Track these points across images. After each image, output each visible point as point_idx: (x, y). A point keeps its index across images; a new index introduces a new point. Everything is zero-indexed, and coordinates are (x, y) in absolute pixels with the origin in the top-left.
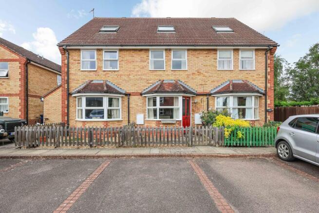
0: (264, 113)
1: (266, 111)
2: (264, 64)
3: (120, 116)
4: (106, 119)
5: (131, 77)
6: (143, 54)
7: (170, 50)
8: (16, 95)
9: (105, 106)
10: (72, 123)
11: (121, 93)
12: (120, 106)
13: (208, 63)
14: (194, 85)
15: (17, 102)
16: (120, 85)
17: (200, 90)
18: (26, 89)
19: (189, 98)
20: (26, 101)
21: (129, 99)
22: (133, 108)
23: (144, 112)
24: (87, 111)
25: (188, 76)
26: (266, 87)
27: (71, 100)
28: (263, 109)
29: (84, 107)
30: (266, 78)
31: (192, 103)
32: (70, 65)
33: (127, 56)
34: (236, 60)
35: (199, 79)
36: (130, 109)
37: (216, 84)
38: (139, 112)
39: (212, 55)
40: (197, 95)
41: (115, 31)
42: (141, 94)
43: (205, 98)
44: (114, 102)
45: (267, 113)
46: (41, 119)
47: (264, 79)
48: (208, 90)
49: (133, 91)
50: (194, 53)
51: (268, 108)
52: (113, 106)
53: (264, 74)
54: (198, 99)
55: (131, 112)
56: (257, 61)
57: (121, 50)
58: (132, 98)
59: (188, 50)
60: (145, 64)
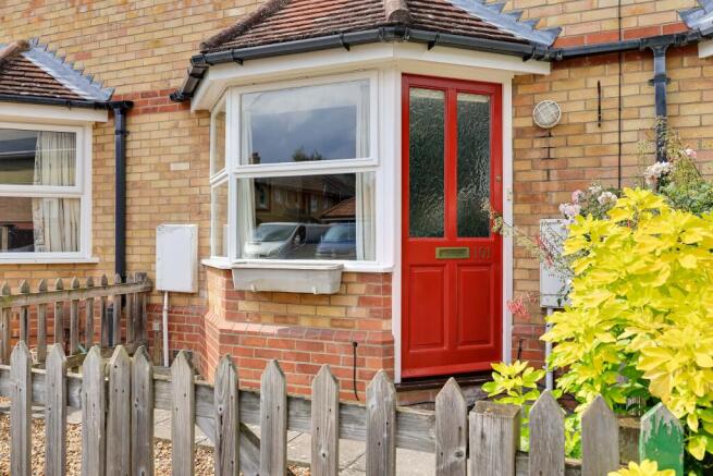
16: (87, 55)
21: (123, 133)
22: (143, 185)
23: (198, 211)
31: (519, 133)
36: (132, 193)
38: (172, 211)
40: (556, 63)
49: (146, 88)
52: (40, 182)
54: (566, 100)
55: (135, 217)
58: (141, 127)
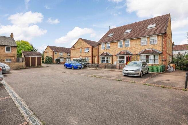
0: (161, 61)
1: (162, 60)
2: (161, 41)
3: (110, 62)
4: (106, 63)
5: (113, 50)
6: (116, 43)
7: (124, 41)
8: (90, 56)
9: (106, 59)
10: (99, 64)
11: (110, 56)
12: (110, 59)
13: (137, 43)
14: (132, 52)
15: (90, 58)
17: (134, 53)
18: (92, 55)
19: (130, 56)
20: (92, 58)
21: (112, 57)
22: (113, 60)
23: (116, 61)
24: (102, 61)
25: (130, 49)
26: (162, 51)
27: (99, 58)
28: (161, 60)
29: (101, 60)
30: (162, 46)
32: (99, 49)
33: (112, 44)
34: (148, 41)
35: (134, 50)
37: (140, 51)
38: (115, 61)
39: (138, 41)
40: (133, 55)
41: (112, 36)
42: (116, 56)
43: (136, 56)
44: (109, 58)
45: (163, 61)
46: (95, 63)
47: (161, 47)
48: (137, 53)
49: (114, 55)
50: (132, 41)
51: (163, 59)
53: (161, 45)
54: (133, 57)
56: (158, 40)
57: (110, 43)
58: (114, 57)
59: (130, 40)
60: (117, 46)
